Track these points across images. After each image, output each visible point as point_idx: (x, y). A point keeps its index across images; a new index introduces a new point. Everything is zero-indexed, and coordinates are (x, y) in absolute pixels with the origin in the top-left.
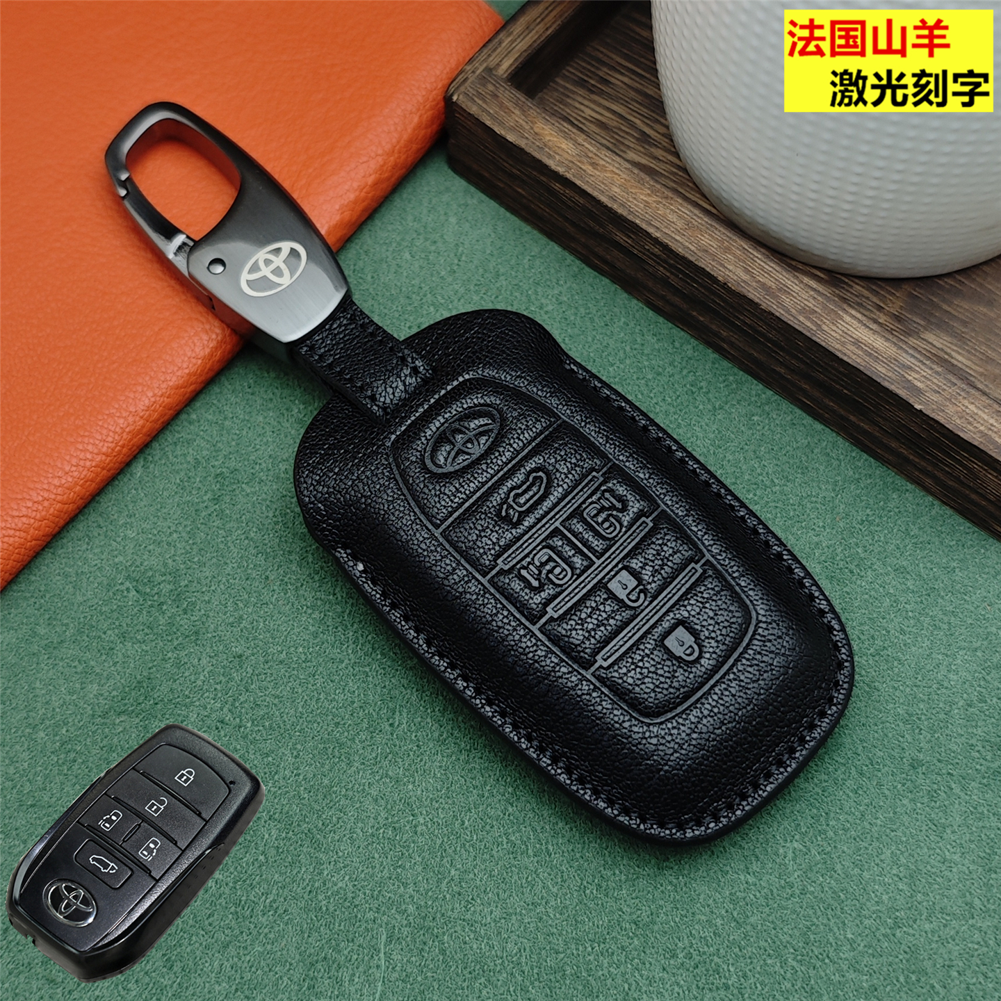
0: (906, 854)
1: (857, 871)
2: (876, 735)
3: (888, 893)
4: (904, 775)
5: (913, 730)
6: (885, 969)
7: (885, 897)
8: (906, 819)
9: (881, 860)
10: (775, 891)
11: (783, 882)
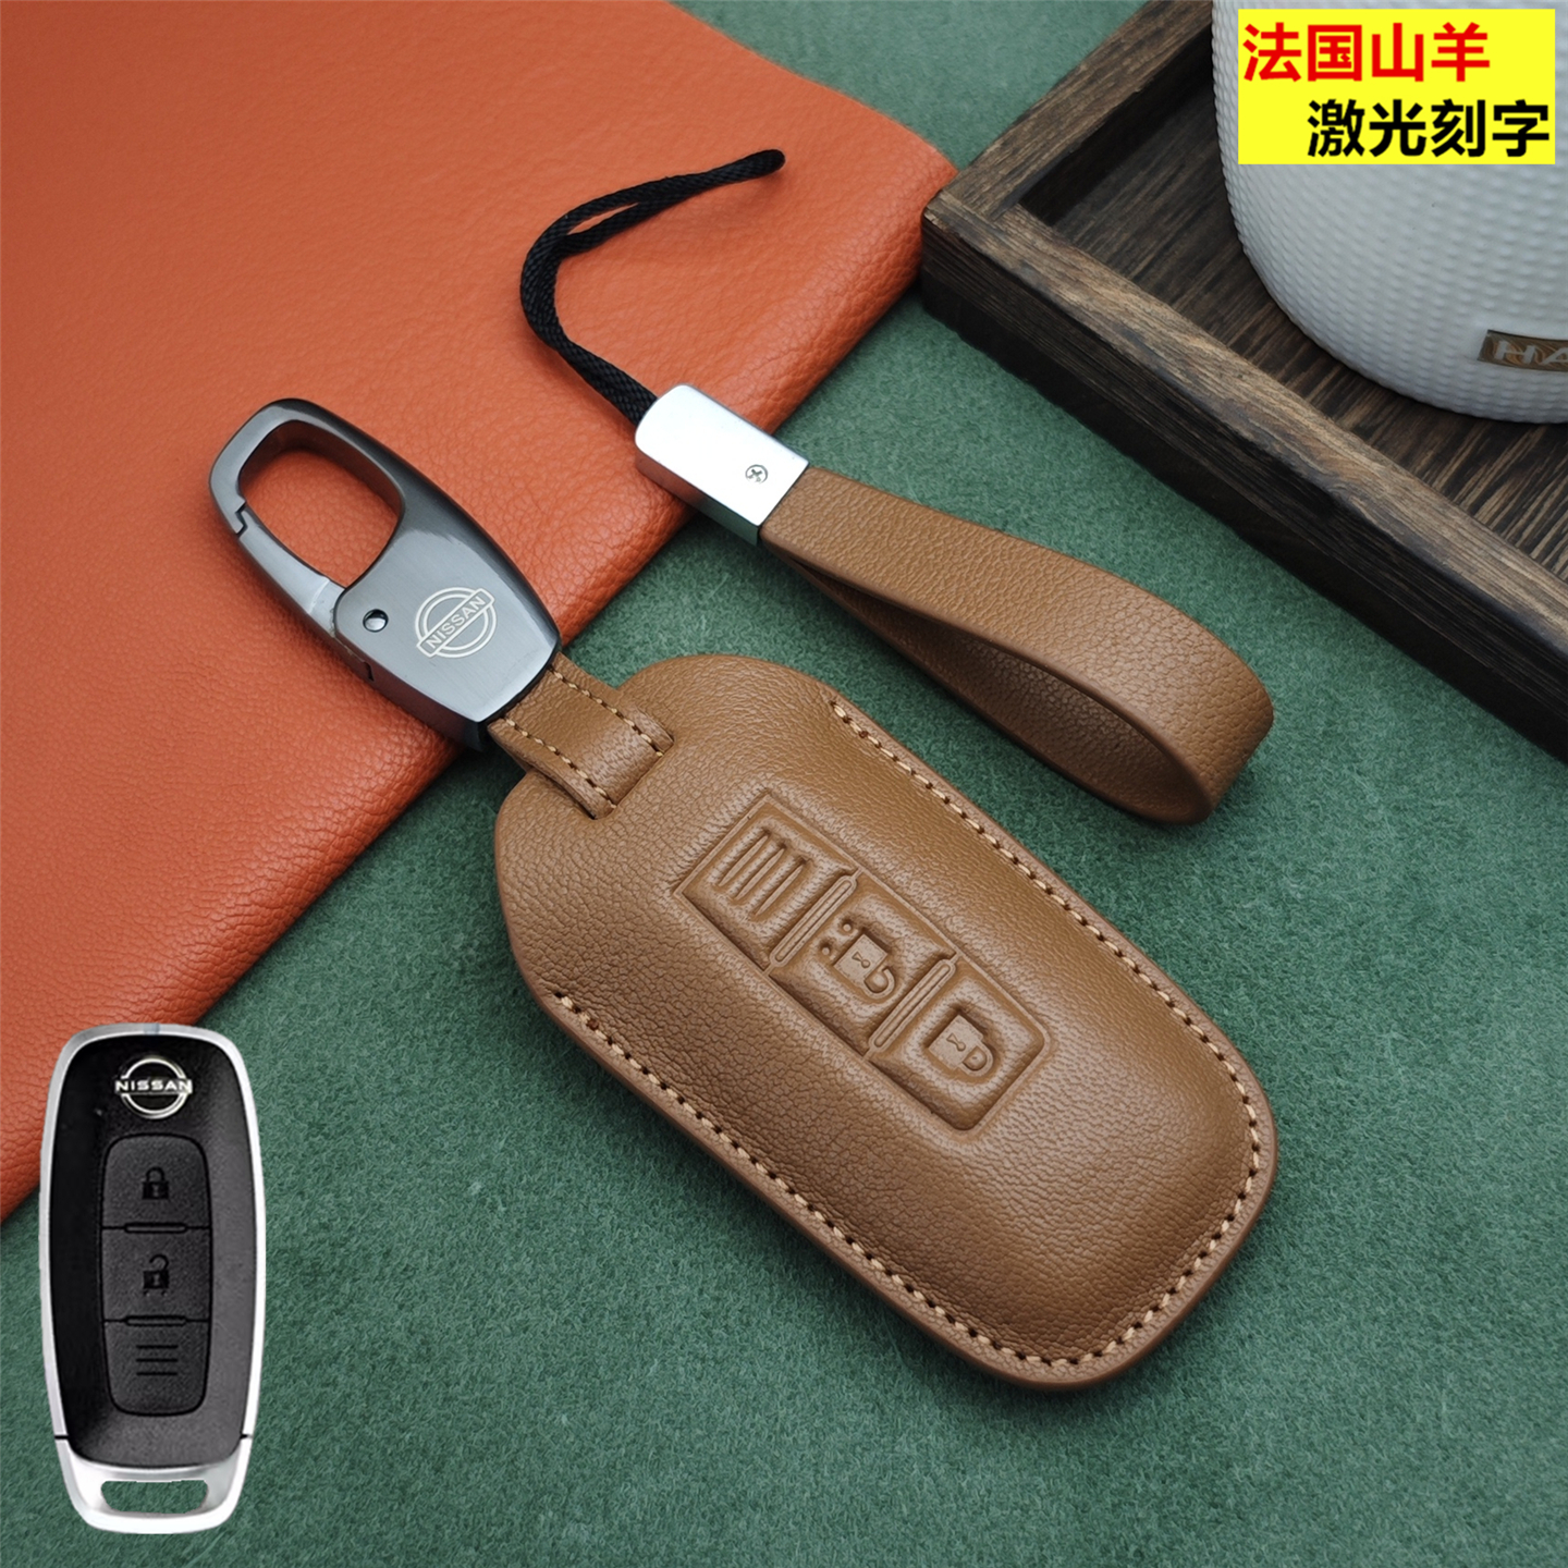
0: (1536, 1033)
1: (1475, 1060)
2: (1478, 892)
3: (1519, 1083)
4: (1521, 937)
5: (1524, 880)
6: (1530, 1174)
7: (1516, 1089)
8: (1529, 989)
9: (1506, 1044)
10: (1376, 1093)
11: (1385, 1081)
